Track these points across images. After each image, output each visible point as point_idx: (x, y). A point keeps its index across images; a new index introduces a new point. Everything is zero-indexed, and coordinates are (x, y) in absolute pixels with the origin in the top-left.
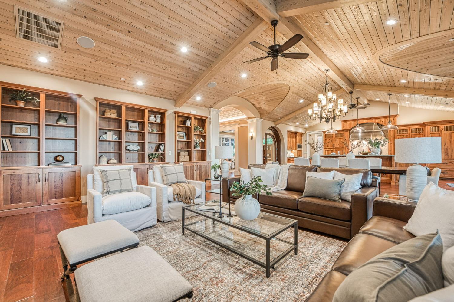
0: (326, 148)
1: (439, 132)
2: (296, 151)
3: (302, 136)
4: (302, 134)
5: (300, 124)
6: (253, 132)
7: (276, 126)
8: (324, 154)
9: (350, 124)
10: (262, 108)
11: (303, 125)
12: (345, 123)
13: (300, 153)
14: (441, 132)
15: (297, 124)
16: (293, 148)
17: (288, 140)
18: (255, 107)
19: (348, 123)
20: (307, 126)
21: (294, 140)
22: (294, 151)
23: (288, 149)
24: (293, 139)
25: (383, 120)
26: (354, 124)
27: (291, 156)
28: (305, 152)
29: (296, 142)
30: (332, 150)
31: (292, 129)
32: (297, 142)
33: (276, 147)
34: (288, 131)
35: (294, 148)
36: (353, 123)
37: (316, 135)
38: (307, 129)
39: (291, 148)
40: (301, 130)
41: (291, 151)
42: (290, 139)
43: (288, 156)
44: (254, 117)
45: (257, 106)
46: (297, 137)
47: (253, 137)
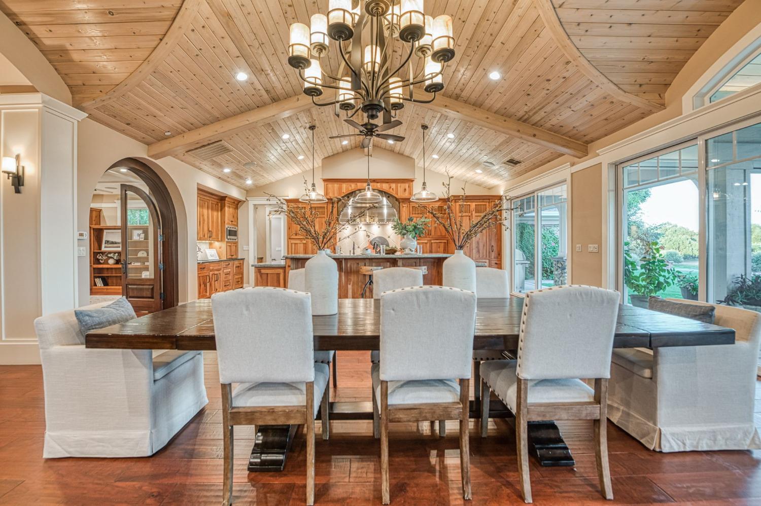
0: (292, 237)
1: (470, 215)
2: (223, 245)
3: (237, 208)
4: (237, 204)
5: (234, 173)
6: (22, 155)
7: (157, 162)
8: (288, 254)
9: (340, 189)
10: (76, 56)
11: (241, 177)
12: (330, 185)
13: (233, 248)
14: (472, 214)
15: (227, 170)
16: (214, 236)
17: (201, 216)
18: (35, 40)
19: (336, 186)
20: (249, 182)
21: (217, 215)
22: (217, 244)
23: (200, 239)
24: (215, 213)
25: (393, 186)
26: (347, 188)
27: (210, 258)
28: (245, 248)
29: (223, 222)
30: (305, 242)
31: (212, 184)
32: (226, 221)
33: (160, 232)
34: (199, 189)
35: (217, 235)
36: (344, 185)
37: (268, 209)
38: (249, 191)
39: (207, 235)
40: (235, 193)
41: (211, 244)
42: (205, 211)
43: (200, 257)
44: (31, 90)
45: (48, 42)
46: (226, 208)
47: (27, 180)
